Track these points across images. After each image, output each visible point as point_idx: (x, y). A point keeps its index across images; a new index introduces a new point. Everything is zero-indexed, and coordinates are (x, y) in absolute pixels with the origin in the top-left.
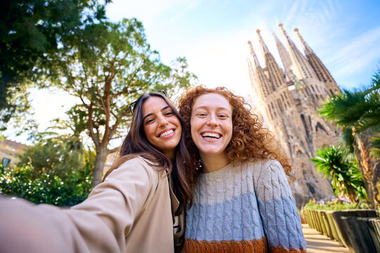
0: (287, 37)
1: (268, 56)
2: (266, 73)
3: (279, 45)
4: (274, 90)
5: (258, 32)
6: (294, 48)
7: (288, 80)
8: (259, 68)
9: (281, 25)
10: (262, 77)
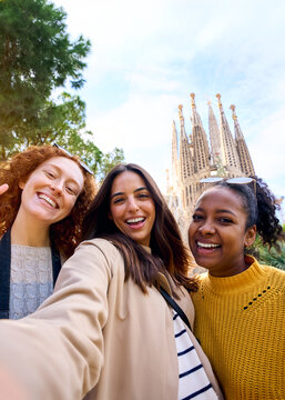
0: (222, 113)
1: (197, 129)
2: (192, 149)
3: (212, 119)
4: (196, 172)
5: (193, 96)
6: (226, 128)
7: (212, 163)
8: (185, 142)
9: (219, 96)
10: (185, 153)
